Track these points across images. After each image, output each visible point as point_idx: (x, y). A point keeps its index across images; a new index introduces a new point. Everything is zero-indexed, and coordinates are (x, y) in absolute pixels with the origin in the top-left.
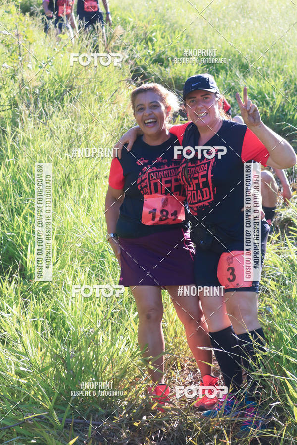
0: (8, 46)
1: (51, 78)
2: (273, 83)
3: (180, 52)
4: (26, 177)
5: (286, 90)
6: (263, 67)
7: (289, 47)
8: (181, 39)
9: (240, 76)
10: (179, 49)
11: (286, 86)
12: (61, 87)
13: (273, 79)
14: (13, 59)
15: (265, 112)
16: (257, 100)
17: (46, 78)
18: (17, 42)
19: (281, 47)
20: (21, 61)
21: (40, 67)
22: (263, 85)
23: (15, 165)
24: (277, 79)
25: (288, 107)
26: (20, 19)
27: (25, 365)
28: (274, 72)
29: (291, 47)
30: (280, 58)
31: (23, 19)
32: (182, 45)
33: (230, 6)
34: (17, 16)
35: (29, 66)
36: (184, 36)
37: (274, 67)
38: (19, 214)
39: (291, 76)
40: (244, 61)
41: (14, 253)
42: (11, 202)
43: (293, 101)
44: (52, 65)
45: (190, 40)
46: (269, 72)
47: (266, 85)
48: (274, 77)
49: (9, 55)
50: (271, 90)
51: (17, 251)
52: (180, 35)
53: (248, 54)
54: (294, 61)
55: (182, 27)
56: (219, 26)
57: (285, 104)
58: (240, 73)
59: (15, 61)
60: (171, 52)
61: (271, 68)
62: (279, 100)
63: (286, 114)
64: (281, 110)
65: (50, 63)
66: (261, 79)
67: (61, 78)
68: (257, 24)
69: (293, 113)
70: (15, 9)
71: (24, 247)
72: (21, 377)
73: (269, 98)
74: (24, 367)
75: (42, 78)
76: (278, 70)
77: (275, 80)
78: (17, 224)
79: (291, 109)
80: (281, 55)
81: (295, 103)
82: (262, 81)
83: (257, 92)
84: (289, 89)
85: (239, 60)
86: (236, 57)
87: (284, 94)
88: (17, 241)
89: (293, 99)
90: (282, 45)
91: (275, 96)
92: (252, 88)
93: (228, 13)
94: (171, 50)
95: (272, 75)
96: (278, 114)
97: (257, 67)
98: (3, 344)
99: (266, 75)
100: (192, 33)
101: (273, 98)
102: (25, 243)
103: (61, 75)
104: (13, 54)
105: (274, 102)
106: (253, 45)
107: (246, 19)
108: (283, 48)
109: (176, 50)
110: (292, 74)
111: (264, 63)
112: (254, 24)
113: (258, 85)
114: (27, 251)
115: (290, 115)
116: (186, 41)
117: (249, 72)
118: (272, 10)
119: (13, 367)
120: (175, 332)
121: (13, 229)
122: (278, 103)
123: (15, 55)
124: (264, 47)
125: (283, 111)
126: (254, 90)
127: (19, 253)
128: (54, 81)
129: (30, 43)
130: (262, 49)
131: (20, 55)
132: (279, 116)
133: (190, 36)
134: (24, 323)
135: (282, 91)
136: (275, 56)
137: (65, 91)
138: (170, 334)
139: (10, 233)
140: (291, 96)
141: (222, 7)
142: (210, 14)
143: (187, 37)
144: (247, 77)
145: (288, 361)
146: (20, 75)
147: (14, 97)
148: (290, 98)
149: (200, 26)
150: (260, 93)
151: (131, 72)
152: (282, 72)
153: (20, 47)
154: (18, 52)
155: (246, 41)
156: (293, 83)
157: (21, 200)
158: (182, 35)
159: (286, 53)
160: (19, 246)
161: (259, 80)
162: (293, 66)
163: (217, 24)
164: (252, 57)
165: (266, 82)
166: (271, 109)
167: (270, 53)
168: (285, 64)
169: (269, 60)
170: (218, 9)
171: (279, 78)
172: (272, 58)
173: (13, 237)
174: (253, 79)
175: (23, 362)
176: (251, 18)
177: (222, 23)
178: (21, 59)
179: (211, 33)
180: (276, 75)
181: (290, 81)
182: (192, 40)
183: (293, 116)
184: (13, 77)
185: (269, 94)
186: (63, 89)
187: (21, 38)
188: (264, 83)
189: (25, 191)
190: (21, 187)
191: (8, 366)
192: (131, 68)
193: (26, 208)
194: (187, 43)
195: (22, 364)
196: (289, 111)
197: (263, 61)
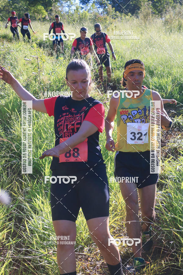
0: (32, 64)
1: (54, 80)
2: (166, 80)
3: (118, 65)
4: (44, 130)
5: (173, 84)
6: (161, 72)
7: (174, 62)
8: (119, 59)
9: (150, 77)
10: (118, 64)
11: (173, 81)
12: (59, 84)
13: (166, 78)
14: (35, 71)
15: (163, 95)
16: (158, 89)
17: (52, 80)
18: (37, 62)
19: (170, 62)
20: (39, 71)
21: (49, 74)
22: (161, 81)
23: (37, 124)
24: (168, 78)
25: (174, 92)
26: (38, 50)
27: (47, 225)
28: (166, 74)
29: (175, 62)
30: (169, 67)
31: (40, 50)
32: (119, 62)
33: (143, 41)
34: (37, 49)
35: (43, 74)
36: (120, 57)
37: (167, 72)
38: (40, 149)
39: (175, 77)
40: (151, 69)
41: (38, 168)
42: (36, 142)
43: (177, 89)
44: (55, 73)
45: (123, 59)
46: (164, 75)
47: (163, 81)
48: (166, 77)
49: (33, 68)
50: (165, 84)
51: (40, 167)
52: (118, 57)
53: (153, 66)
54: (177, 69)
55: (119, 52)
56: (138, 52)
57: (173, 91)
58: (149, 75)
59: (36, 71)
60: (114, 65)
61: (165, 73)
62: (169, 89)
63: (173, 96)
64: (170, 94)
65: (54, 72)
66: (160, 78)
67: (59, 79)
68: (157, 50)
69: (177, 95)
70: (36, 45)
71: (43, 166)
72: (45, 231)
73: (165, 87)
74: (46, 226)
75: (49, 80)
76: (169, 73)
77: (167, 79)
78: (40, 154)
79: (176, 93)
80: (170, 66)
81: (178, 90)
82: (161, 79)
83: (158, 85)
84: (174, 83)
85: (149, 69)
86: (147, 67)
87: (172, 85)
88: (40, 162)
89: (177, 88)
90: (170, 61)
91: (168, 87)
92: (155, 83)
93: (142, 45)
94: (113, 64)
95: (166, 76)
96: (169, 96)
97: (158, 72)
98: (35, 214)
99: (162, 77)
100: (124, 55)
101: (166, 88)
102: (44, 163)
103: (59, 78)
104: (35, 68)
105: (167, 90)
106: (155, 61)
107: (152, 48)
108: (171, 62)
109: (116, 64)
110: (176, 75)
111: (161, 70)
112: (156, 50)
113: (159, 81)
114: (45, 167)
115: (175, 96)
116: (121, 60)
117: (154, 75)
118: (164, 43)
119: (41, 226)
120: (122, 207)
121: (38, 156)
122: (169, 91)
123: (36, 68)
124: (161, 62)
125: (172, 94)
126: (157, 83)
127: (41, 168)
128: (56, 81)
129: (43, 62)
130: (160, 63)
131: (39, 68)
132: (170, 97)
133: (123, 57)
134: (45, 204)
135: (171, 84)
136: (167, 66)
137: (62, 86)
138: (119, 208)
139: (36, 158)
140: (176, 87)
141: (139, 42)
142: (133, 46)
143: (122, 57)
144: (153, 77)
145: (180, 221)
146: (39, 78)
147: (36, 90)
148: (175, 87)
149: (128, 52)
150: (160, 85)
151: (95, 75)
152: (171, 74)
153: (38, 65)
154: (38, 67)
155: (152, 59)
156: (177, 80)
157: (41, 141)
158: (119, 56)
159: (172, 65)
160: (41, 165)
161: (159, 79)
162: (176, 71)
163: (136, 51)
164: (155, 67)
165: (163, 80)
166: (166, 93)
167: (164, 65)
168: (172, 71)
169: (164, 68)
170: (137, 43)
171: (169, 78)
172: (165, 67)
173: (38, 160)
174: (156, 78)
175: (46, 223)
176: (154, 47)
177: (139, 50)
178: (39, 70)
179: (134, 55)
180: (168, 76)
181: (175, 79)
182: (124, 59)
183: (177, 97)
184: (35, 79)
185: (164, 86)
186: (61, 85)
187: (39, 59)
188: (161, 80)
189: (43, 137)
190: (41, 134)
191: (38, 225)
192: (94, 74)
193: (44, 145)
194: (122, 61)
195: (45, 224)
196: (175, 94)
197: (161, 69)
